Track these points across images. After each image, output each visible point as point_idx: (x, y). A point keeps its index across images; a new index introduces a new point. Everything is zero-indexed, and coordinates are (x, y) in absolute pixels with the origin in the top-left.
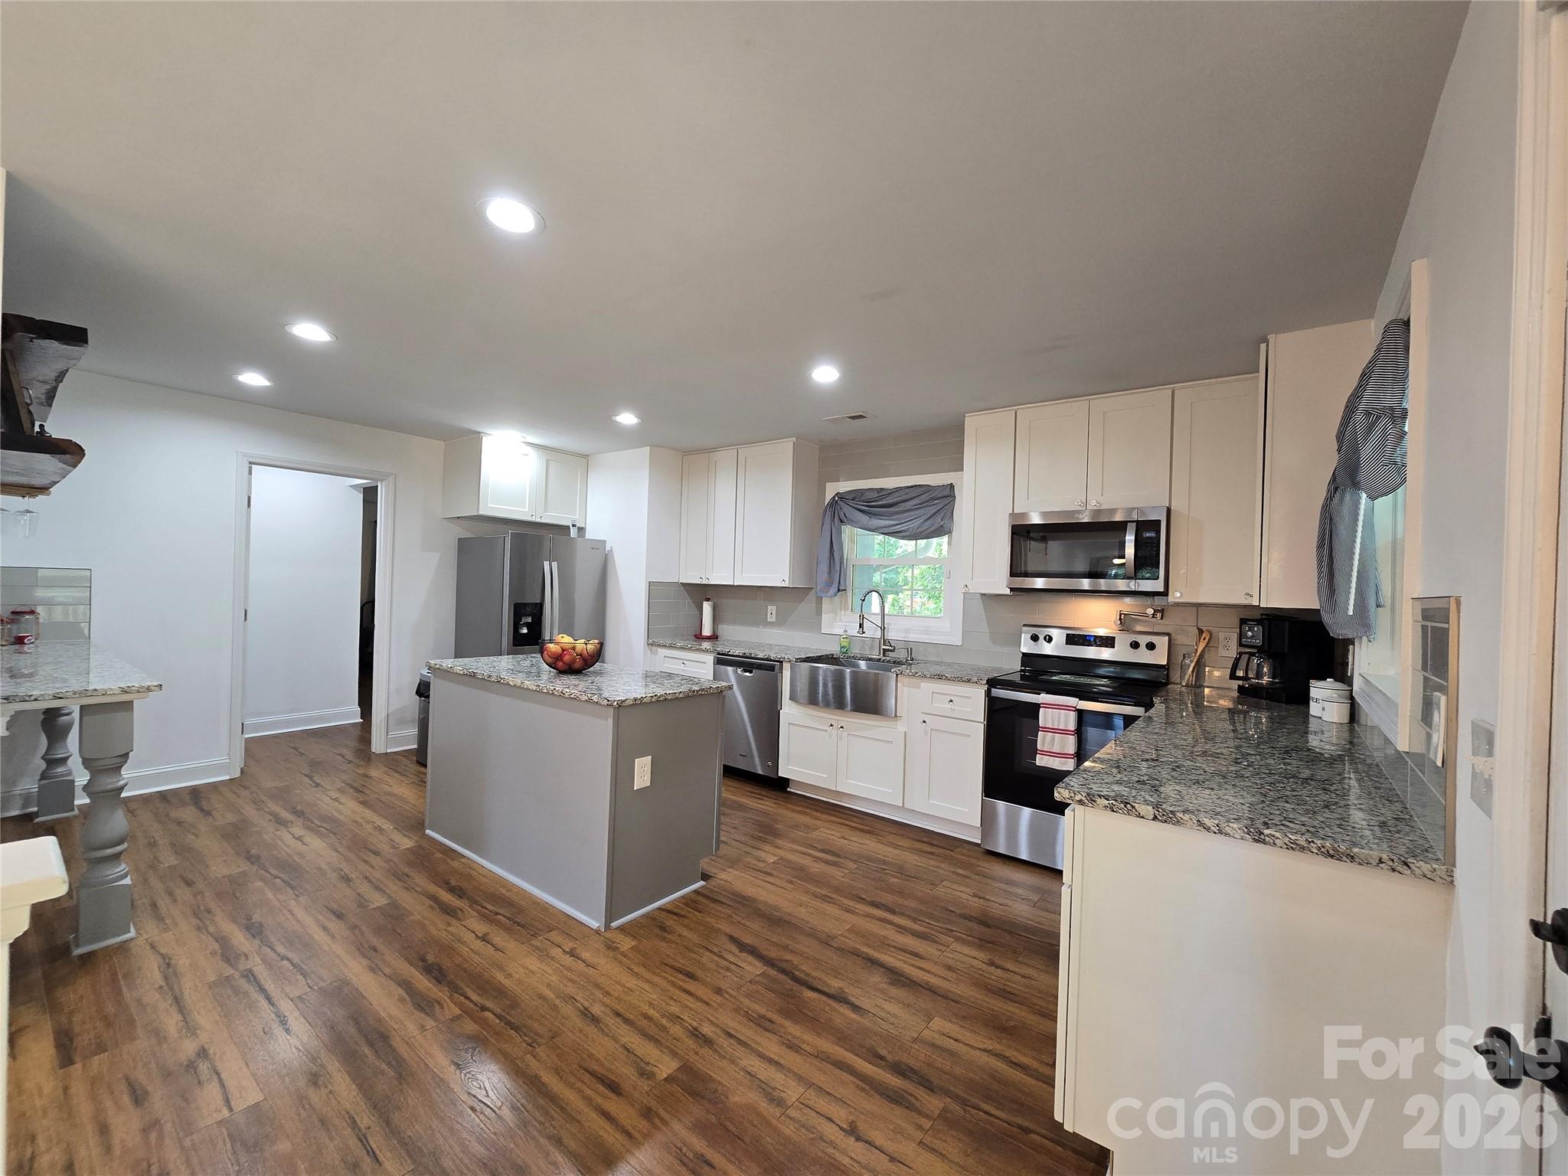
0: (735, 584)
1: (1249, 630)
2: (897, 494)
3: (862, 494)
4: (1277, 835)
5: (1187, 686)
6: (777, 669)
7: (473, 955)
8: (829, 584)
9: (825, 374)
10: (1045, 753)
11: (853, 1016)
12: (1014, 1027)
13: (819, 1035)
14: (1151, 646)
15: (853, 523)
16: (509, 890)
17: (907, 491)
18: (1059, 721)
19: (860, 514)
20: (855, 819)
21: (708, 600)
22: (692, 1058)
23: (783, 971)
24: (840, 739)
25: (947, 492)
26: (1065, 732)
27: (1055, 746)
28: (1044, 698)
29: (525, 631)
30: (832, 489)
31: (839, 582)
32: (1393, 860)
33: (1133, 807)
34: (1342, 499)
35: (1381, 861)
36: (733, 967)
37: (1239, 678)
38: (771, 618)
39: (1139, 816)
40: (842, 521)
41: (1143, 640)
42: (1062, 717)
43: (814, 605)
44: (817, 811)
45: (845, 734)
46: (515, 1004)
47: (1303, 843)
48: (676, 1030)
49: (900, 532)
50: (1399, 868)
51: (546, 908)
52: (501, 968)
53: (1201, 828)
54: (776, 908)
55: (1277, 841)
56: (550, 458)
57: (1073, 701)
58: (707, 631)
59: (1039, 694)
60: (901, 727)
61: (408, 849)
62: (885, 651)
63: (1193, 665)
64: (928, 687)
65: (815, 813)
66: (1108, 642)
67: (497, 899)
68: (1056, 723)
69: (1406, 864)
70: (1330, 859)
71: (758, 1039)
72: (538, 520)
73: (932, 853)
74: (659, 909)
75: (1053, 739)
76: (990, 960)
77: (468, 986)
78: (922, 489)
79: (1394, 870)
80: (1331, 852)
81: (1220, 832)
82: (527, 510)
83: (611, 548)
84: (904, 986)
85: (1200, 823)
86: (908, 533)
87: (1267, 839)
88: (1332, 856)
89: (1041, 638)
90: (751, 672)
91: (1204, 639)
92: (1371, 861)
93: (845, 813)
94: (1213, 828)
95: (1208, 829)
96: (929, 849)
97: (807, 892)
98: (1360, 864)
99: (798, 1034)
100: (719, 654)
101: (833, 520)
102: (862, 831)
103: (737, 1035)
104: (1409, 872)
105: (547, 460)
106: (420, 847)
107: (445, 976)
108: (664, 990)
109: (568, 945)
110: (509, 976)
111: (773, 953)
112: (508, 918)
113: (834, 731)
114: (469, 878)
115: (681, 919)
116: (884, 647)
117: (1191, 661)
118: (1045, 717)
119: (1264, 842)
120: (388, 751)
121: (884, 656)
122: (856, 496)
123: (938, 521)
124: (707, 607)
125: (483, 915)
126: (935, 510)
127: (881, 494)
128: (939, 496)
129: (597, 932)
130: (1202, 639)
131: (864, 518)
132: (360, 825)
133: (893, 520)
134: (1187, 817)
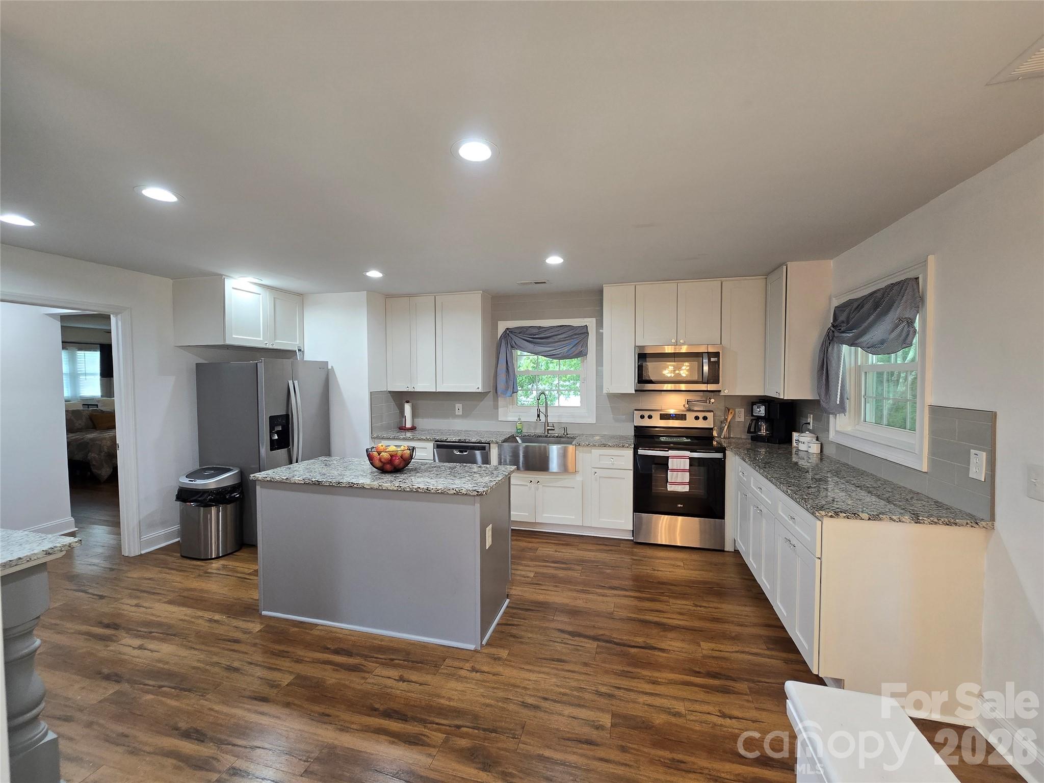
0: (437, 391)
1: (758, 408)
2: (552, 330)
3: (527, 330)
4: (925, 519)
5: (724, 438)
6: (487, 448)
7: (408, 694)
8: (507, 389)
9: (554, 260)
10: (673, 483)
11: (665, 655)
12: (736, 635)
13: (660, 671)
14: (705, 418)
15: (523, 349)
16: (382, 640)
17: (558, 329)
18: (680, 465)
19: (526, 342)
20: (552, 538)
21: (408, 402)
22: (614, 708)
23: (607, 642)
24: (537, 490)
25: (584, 331)
26: (684, 471)
27: (678, 479)
28: (671, 453)
29: (276, 437)
30: (502, 326)
31: (513, 388)
32: (972, 523)
33: (859, 515)
34: (833, 348)
35: (967, 524)
36: (579, 648)
37: (752, 433)
38: (459, 412)
39: (862, 519)
40: (512, 347)
41: (701, 415)
42: (682, 462)
43: (492, 402)
44: (524, 537)
45: (540, 486)
46: (476, 717)
47: (936, 521)
48: (587, 696)
49: (554, 355)
50: (975, 526)
51: (424, 646)
52: (439, 696)
53: (891, 521)
54: (567, 605)
55: (925, 522)
56: (276, 296)
57: (688, 453)
58: (409, 425)
59: (668, 451)
60: (579, 478)
61: (260, 631)
62: (548, 430)
63: (726, 427)
64: (596, 452)
65: (528, 539)
66: (682, 417)
67: (381, 649)
68: (679, 466)
69: (977, 523)
70: (947, 526)
71: (633, 684)
72: (271, 347)
73: (611, 550)
74: (498, 624)
75: (677, 474)
76: (693, 604)
77: (430, 716)
78: (569, 328)
79: (972, 527)
80: (948, 523)
81: (900, 521)
82: (262, 339)
83: (332, 367)
84: (671, 631)
85: (891, 519)
86: (560, 356)
87: (921, 521)
88: (948, 525)
89: (646, 417)
90: (466, 452)
91: (731, 413)
92: (963, 524)
93: (543, 536)
94: (897, 520)
95: (894, 521)
96: (605, 548)
97: (571, 590)
98: (959, 526)
99: (650, 674)
100: (436, 441)
101: (506, 348)
102: (563, 545)
103: (622, 686)
104: (978, 526)
105: (274, 298)
106: (267, 626)
107: (407, 715)
108: (555, 675)
109: (468, 666)
110: (450, 699)
111: (591, 633)
112: (404, 660)
113: (533, 485)
114: (340, 640)
115: (519, 627)
116: (548, 428)
117: (726, 425)
118: (672, 464)
119: (920, 523)
120: (143, 552)
121: (548, 433)
122: (521, 331)
123: (579, 348)
124: (408, 408)
125: (382, 664)
126: (577, 342)
127: (541, 330)
128: (579, 333)
129: (476, 651)
130: (730, 413)
131: (530, 346)
132: (190, 622)
133: (549, 347)
134: (884, 516)
